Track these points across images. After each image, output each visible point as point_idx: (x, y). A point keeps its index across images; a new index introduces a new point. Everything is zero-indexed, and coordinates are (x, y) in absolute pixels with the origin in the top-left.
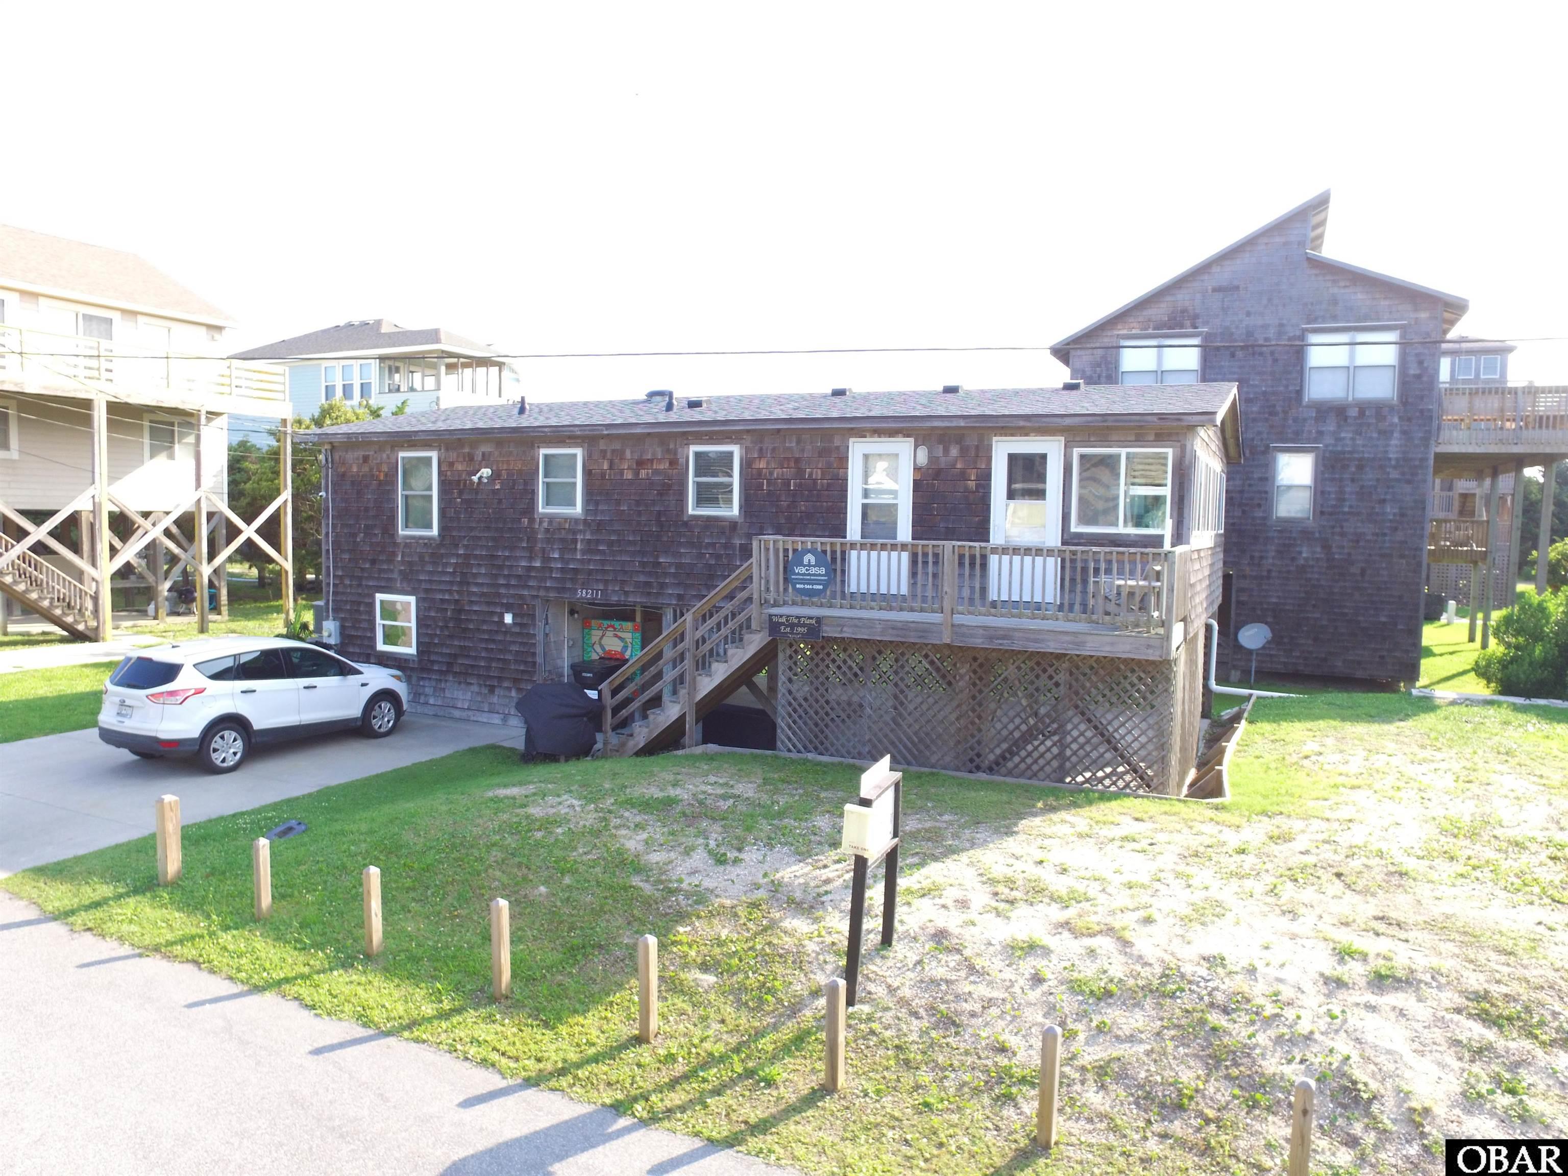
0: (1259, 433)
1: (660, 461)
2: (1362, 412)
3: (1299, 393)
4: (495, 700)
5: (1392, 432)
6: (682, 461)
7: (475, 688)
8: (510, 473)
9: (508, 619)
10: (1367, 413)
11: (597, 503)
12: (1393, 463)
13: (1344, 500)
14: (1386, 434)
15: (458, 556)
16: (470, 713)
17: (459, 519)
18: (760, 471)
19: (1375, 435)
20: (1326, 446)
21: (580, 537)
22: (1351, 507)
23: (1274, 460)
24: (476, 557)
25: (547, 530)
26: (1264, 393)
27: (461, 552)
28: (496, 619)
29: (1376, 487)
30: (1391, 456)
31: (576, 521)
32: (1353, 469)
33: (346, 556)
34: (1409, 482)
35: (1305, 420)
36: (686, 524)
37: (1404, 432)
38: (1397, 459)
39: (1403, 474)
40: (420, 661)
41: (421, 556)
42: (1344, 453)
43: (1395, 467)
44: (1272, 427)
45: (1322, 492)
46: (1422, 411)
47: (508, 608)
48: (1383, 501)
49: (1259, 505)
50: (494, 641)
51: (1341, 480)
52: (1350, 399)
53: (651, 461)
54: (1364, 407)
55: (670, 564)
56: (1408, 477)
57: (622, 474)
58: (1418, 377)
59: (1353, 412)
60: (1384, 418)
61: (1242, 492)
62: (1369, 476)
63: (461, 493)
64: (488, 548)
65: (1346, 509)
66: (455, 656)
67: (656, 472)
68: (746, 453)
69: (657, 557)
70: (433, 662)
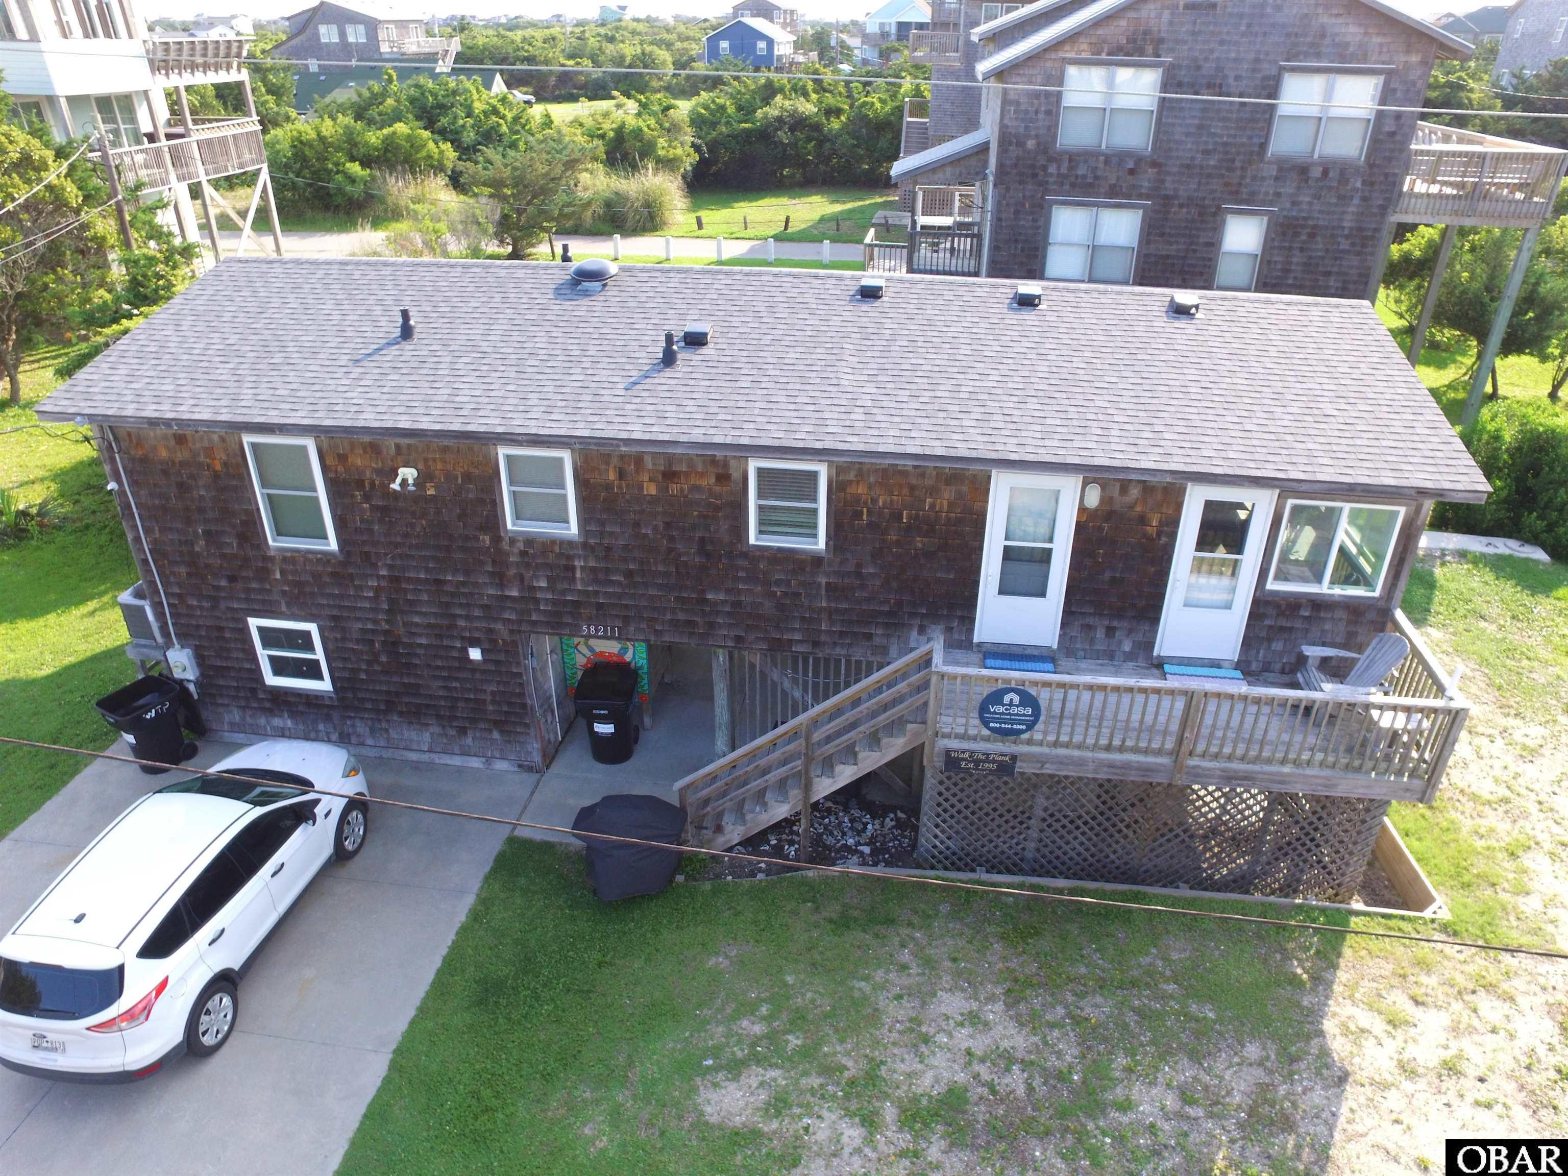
0: (1213, 191)
1: (702, 475)
2: (1325, 172)
3: (1263, 146)
4: (469, 741)
5: (1352, 198)
6: (736, 475)
7: (437, 730)
8: (449, 477)
9: (475, 654)
10: (1331, 175)
11: (602, 523)
12: (1346, 232)
13: (1289, 271)
14: (1344, 199)
15: (379, 577)
16: (433, 756)
17: (371, 531)
18: (857, 499)
19: (1334, 200)
20: (1281, 210)
21: (578, 563)
22: (1295, 278)
23: (1223, 222)
24: (409, 580)
25: (523, 554)
26: (1225, 144)
27: (383, 572)
28: (455, 654)
29: (1323, 258)
30: (1346, 224)
31: (570, 543)
32: (1304, 237)
33: (183, 570)
34: (1358, 254)
35: (1263, 179)
36: (745, 555)
37: (1364, 199)
38: (1351, 229)
39: (1353, 244)
40: (341, 699)
41: (317, 576)
42: (1297, 219)
43: (1347, 237)
44: (1227, 185)
45: (1269, 262)
46: (1386, 175)
47: (474, 643)
48: (1328, 274)
49: (1201, 274)
50: (457, 679)
51: (1290, 248)
52: (1316, 156)
53: (687, 474)
54: (1328, 167)
55: (724, 602)
56: (1358, 248)
57: (641, 488)
58: (1392, 134)
59: (1316, 172)
60: (1348, 181)
61: (1184, 258)
62: (1319, 245)
63: (367, 498)
64: (427, 570)
65: (1290, 281)
66: (397, 694)
67: (695, 488)
68: (838, 474)
69: (703, 592)
70: (363, 700)
